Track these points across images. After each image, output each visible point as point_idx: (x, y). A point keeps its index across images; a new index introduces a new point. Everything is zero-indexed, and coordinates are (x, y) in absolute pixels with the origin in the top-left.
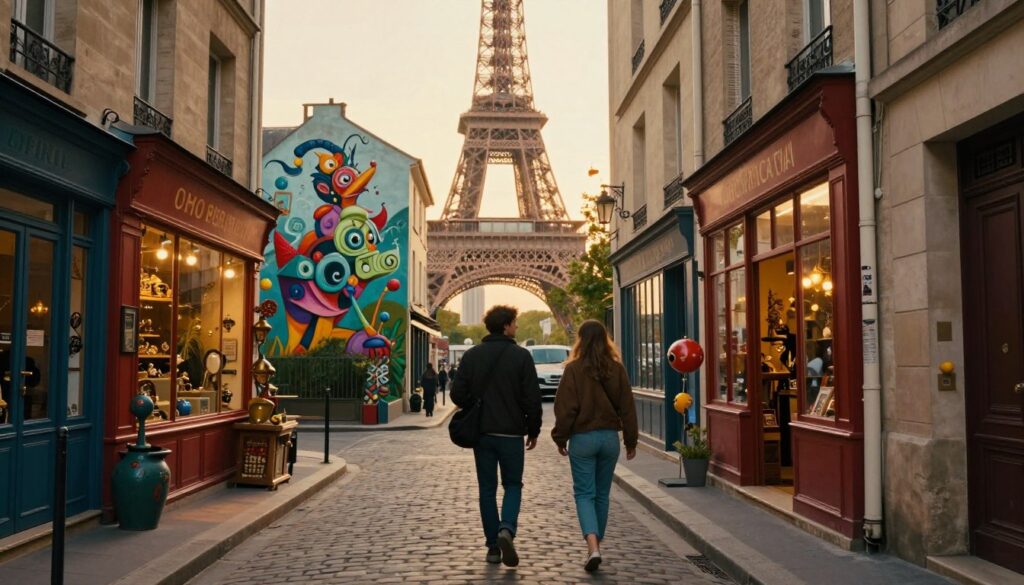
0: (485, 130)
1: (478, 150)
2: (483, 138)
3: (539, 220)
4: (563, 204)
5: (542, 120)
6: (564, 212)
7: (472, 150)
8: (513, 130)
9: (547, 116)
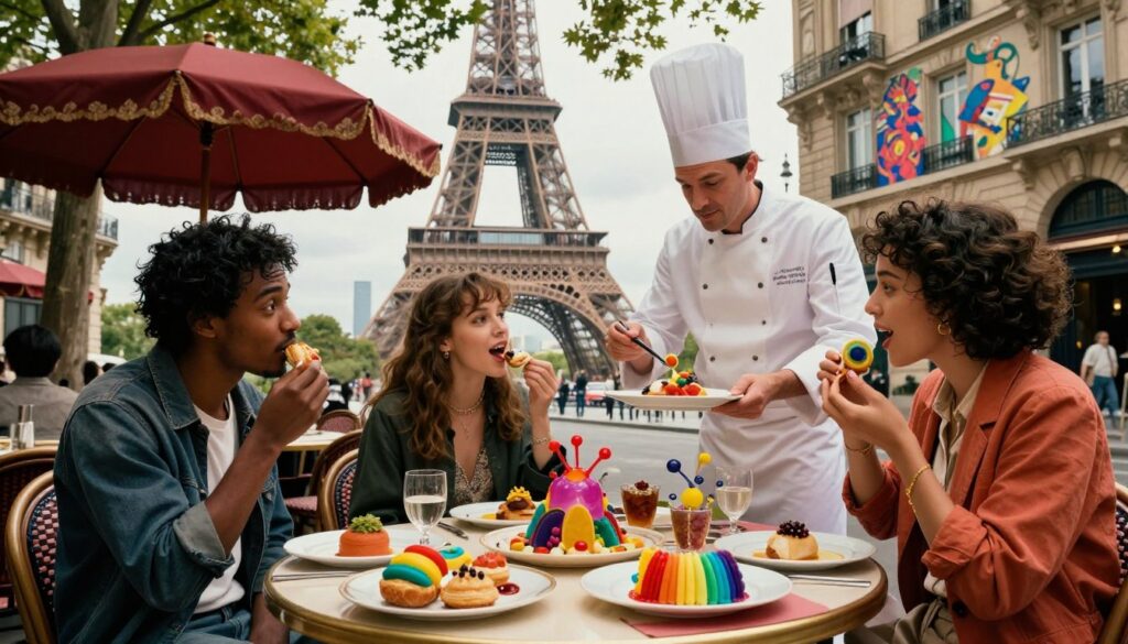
0: (481, 119)
1: (475, 143)
2: (480, 129)
3: (550, 230)
4: (581, 213)
5: (555, 110)
6: (581, 221)
7: (466, 144)
8: (517, 121)
9: (561, 104)
